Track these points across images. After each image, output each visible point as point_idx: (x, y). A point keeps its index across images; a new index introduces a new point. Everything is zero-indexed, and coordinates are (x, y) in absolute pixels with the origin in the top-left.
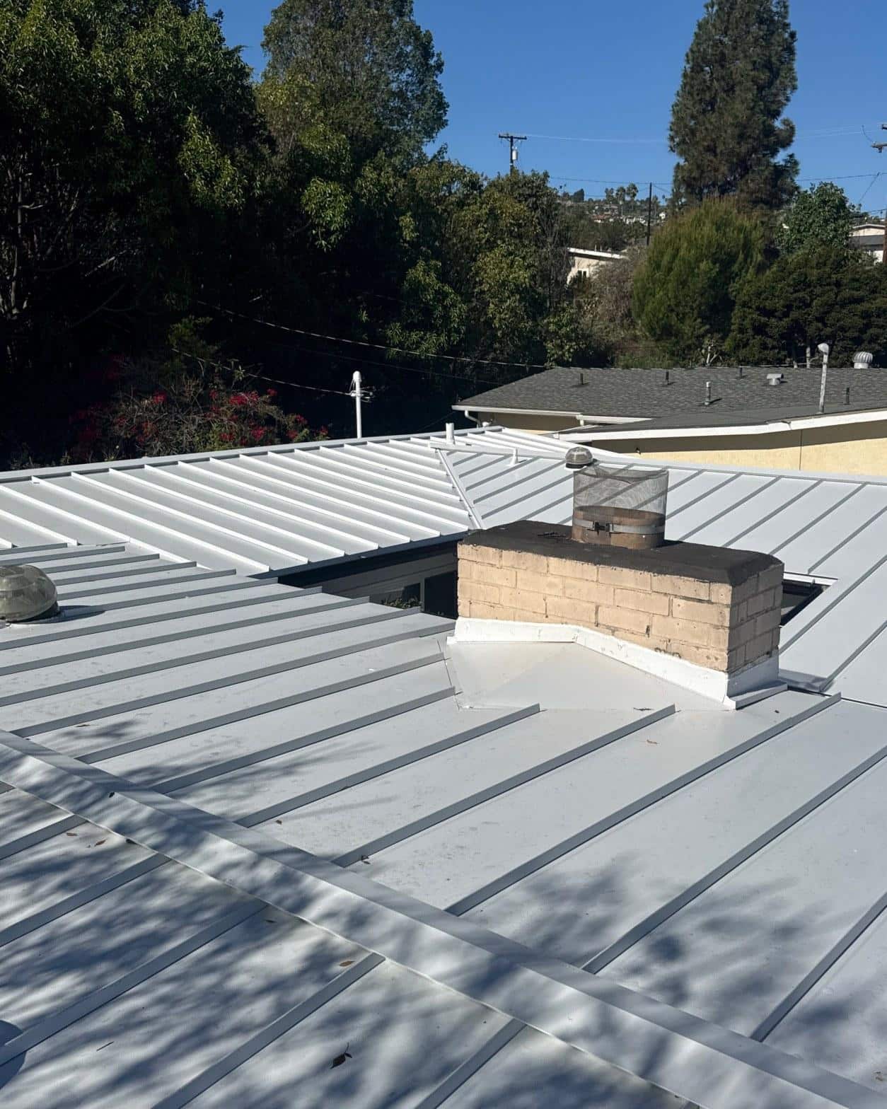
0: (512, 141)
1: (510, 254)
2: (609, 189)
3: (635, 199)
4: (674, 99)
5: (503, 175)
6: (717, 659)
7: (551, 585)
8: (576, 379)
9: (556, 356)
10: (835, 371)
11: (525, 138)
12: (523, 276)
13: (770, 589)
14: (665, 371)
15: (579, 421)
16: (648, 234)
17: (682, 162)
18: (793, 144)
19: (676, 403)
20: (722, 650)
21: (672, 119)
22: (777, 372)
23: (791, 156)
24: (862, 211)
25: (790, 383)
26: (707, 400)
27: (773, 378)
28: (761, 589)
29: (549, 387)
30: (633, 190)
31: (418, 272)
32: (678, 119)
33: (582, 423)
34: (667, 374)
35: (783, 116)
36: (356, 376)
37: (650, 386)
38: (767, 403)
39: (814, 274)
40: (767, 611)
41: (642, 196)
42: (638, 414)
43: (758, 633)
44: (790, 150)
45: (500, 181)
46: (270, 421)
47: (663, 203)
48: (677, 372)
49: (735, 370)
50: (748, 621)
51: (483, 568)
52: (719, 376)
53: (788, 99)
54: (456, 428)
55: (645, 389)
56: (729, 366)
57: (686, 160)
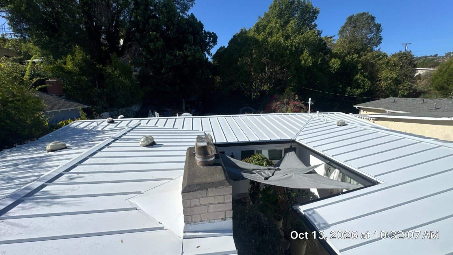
1: (391, 70)
5: (397, 53)
9: (401, 94)
12: (394, 75)
13: (218, 195)
15: (386, 111)
26: (434, 108)
31: (358, 76)
33: (387, 112)
34: (424, 100)
36: (310, 99)
40: (218, 204)
45: (396, 54)
46: (301, 107)
50: (201, 206)
54: (319, 112)
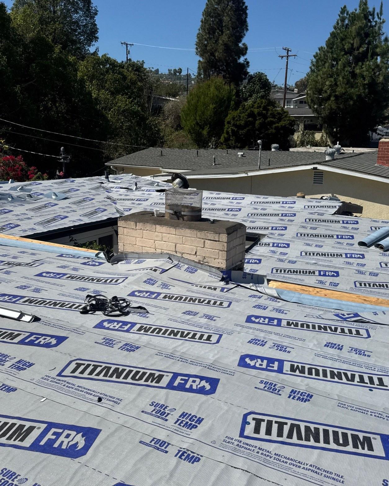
0: (127, 46)
1: (129, 96)
2: (170, 69)
3: (181, 74)
4: (198, 32)
5: (123, 61)
6: (222, 263)
7: (157, 236)
8: (159, 153)
10: (264, 152)
11: (133, 45)
12: (135, 107)
13: (241, 236)
14: (197, 150)
16: (187, 91)
17: (201, 60)
18: (247, 54)
19: (202, 164)
20: (224, 260)
21: (197, 40)
22: (242, 152)
23: (246, 59)
24: (275, 84)
25: (247, 157)
26: (214, 163)
27: (240, 154)
28: (238, 236)
29: (148, 156)
30: (180, 71)
32: (199, 40)
33: (162, 172)
35: (243, 42)
36: (62, 149)
37: (191, 157)
38: (238, 165)
39: (256, 111)
40: (240, 245)
41: (184, 73)
42: (186, 168)
43: (237, 253)
44: (245, 57)
45: (122, 63)
47: (193, 77)
48: (202, 151)
49: (225, 151)
50: (233, 248)
51: (129, 230)
52: (219, 153)
53: (244, 35)
55: (188, 158)
56: (222, 149)
57: (203, 59)
